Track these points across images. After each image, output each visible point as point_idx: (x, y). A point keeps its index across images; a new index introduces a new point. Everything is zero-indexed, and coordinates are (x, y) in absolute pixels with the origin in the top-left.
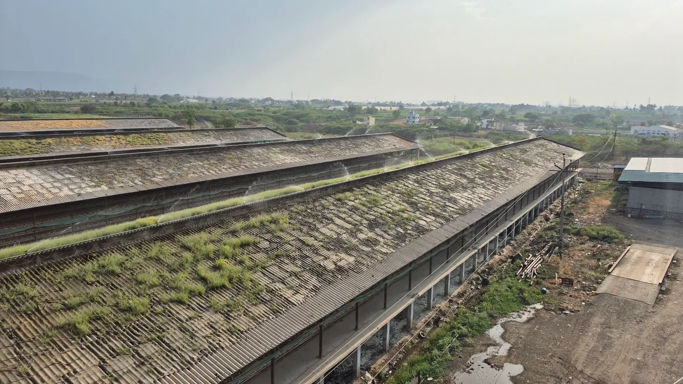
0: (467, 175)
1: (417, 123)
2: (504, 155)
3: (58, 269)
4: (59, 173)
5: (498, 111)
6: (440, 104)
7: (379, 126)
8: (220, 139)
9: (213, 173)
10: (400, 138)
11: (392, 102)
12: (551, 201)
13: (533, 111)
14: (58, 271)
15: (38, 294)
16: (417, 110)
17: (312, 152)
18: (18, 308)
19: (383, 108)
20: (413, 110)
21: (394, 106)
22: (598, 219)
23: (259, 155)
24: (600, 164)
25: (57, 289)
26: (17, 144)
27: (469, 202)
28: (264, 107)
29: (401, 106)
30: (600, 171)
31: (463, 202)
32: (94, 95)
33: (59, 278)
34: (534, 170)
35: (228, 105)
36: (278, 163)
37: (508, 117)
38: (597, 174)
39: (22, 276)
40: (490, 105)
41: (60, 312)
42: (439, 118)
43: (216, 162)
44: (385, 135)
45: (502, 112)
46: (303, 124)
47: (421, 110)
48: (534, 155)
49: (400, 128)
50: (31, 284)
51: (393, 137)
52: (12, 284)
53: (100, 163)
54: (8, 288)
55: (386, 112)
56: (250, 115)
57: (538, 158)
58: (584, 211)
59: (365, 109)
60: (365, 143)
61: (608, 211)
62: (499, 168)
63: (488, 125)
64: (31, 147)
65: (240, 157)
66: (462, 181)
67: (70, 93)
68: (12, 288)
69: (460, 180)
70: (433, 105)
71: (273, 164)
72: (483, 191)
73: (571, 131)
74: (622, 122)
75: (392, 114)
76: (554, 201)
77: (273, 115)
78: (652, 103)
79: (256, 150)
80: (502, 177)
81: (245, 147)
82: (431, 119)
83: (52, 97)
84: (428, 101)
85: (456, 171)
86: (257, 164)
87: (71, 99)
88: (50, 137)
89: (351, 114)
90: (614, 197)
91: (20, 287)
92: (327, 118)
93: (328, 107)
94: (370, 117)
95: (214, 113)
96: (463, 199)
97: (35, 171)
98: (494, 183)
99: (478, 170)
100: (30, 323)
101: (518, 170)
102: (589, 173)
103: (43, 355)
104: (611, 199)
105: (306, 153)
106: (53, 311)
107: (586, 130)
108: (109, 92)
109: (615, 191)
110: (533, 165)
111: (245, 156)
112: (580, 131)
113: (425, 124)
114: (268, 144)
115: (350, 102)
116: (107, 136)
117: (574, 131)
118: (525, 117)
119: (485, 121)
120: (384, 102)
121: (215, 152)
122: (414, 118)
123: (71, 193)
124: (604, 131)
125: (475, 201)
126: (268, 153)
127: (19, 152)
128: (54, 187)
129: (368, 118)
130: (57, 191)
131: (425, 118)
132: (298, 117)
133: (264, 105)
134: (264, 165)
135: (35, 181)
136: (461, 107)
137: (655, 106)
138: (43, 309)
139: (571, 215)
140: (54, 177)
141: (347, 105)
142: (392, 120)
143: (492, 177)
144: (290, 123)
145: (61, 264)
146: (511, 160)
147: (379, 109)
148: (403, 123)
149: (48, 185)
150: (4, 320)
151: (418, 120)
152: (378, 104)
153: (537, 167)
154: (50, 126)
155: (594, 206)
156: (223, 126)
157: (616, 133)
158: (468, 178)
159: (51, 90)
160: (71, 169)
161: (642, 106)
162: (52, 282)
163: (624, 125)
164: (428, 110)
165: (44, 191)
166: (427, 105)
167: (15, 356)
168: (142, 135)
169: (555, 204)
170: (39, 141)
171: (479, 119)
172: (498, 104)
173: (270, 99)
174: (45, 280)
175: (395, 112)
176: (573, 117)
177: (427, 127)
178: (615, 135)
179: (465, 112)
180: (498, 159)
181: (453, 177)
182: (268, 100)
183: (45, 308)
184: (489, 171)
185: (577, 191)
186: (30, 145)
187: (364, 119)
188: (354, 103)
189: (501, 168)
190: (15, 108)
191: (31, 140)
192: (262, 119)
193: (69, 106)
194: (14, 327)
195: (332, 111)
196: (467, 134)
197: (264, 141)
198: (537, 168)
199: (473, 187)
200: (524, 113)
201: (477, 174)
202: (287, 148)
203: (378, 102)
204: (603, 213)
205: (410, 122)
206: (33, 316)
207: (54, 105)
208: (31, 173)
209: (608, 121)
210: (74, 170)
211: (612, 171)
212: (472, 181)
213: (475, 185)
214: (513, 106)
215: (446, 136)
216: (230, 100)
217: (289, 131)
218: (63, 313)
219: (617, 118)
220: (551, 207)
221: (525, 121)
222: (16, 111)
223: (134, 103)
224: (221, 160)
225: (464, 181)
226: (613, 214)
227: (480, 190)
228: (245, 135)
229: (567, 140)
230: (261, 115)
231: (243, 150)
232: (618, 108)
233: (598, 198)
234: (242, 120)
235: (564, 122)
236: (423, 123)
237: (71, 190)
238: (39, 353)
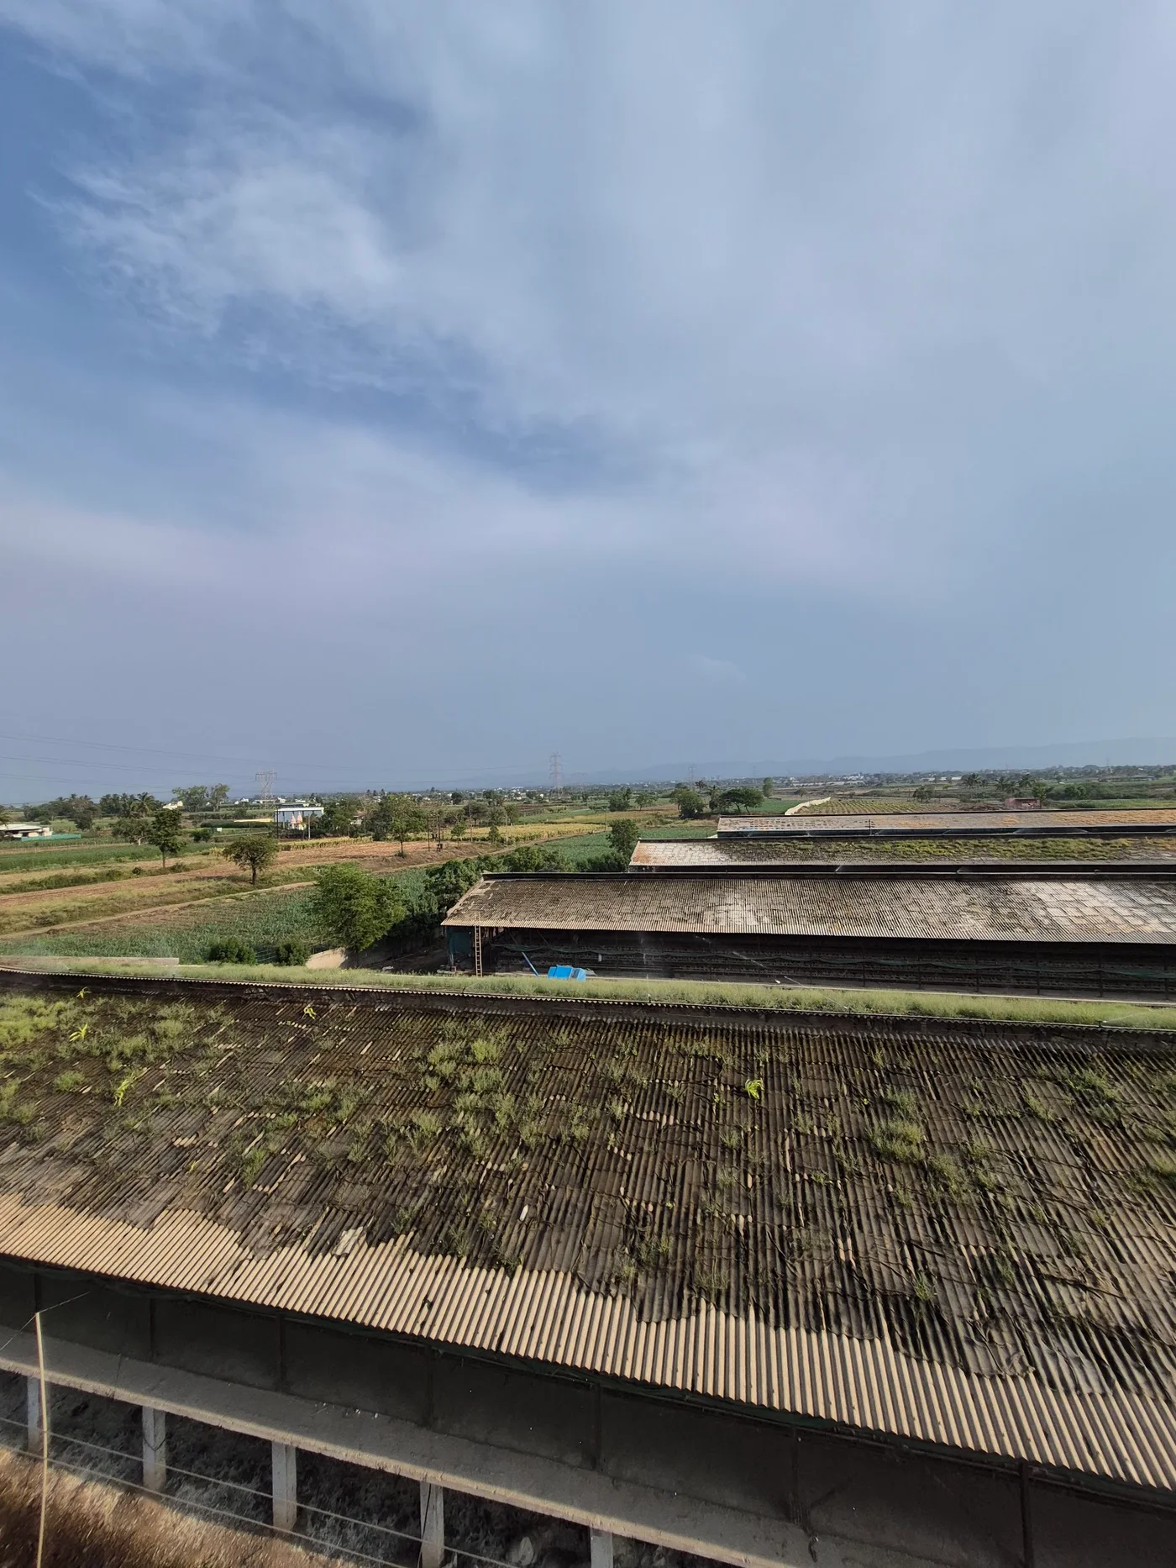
4: (1141, 895)
14: (1156, 1071)
15: (1119, 1098)
18: (1087, 1110)
25: (1155, 1103)
26: (1073, 844)
33: (1157, 1083)
39: (1093, 1059)
41: (1161, 1147)
50: (1107, 1076)
52: (1078, 1068)
64: (1093, 850)
67: (1155, 768)
68: (1077, 1073)
87: (1157, 777)
88: (1125, 836)
91: (1089, 1075)
97: (1103, 888)
100: (1107, 1143)
103: (1132, 1211)
106: (1149, 1140)
123: (1164, 930)
127: (1076, 855)
128: (1134, 916)
130: (1140, 922)
135: (1102, 902)
138: (1131, 1128)
140: (1134, 901)
149: (1125, 912)
150: (1063, 1121)
154: (1123, 820)
159: (1123, 764)
160: (1163, 891)
162: (1145, 1086)
165: (1117, 920)
167: (1084, 1188)
170: (1107, 842)
174: (1131, 1078)
183: (1134, 1128)
186: (1092, 847)
190: (1069, 793)
191: (1093, 840)
193: (1153, 787)
194: (1082, 1137)
206: (1111, 1132)
207: (1128, 786)
208: (1098, 891)
210: (1170, 893)
218: (1168, 1151)
222: (1071, 797)
237: (1165, 924)
238: (1125, 1204)
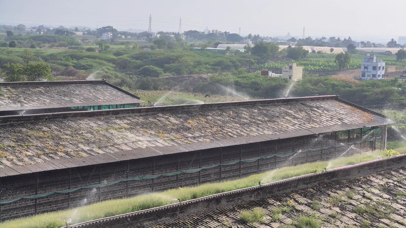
1: (380, 78)
7: (310, 81)
8: (19, 102)
9: (8, 163)
10: (351, 105)
11: (334, 38)
16: (381, 53)
17: (188, 129)
19: (317, 49)
20: (372, 53)
21: (337, 46)
23: (92, 133)
28: (100, 44)
29: (350, 45)
35: (35, 38)
36: (124, 147)
43: (13, 144)
44: (323, 99)
46: (168, 75)
47: (389, 53)
49: (350, 87)
51: (337, 103)
55: (323, 57)
56: (73, 57)
59: (284, 50)
60: (287, 114)
65: (57, 136)
71: (116, 150)
75: (334, 59)
77: (114, 57)
79: (84, 124)
81: (65, 117)
86: (86, 148)
89: (259, 58)
92: (214, 65)
93: (216, 45)
94: (294, 65)
95: (9, 53)
105: (178, 131)
111: (66, 135)
113: (396, 81)
114: (108, 113)
115: (257, 37)
120: (320, 37)
121: (12, 126)
122: (374, 68)
126: (107, 130)
129: (291, 68)
131: (396, 68)
132: (162, 63)
133: (99, 39)
134: (100, 152)
141: (251, 42)
142: (334, 71)
144: (146, 73)
147: (310, 51)
148: (355, 78)
151: (383, 72)
152: (309, 42)
156: (25, 77)
166: (399, 46)
173: (110, 29)
175: (339, 57)
177: (400, 86)
182: (109, 31)
187: (284, 69)
188: (265, 38)
192: (95, 64)
195: (223, 52)
197: (100, 107)
202: (141, 119)
203: (309, 39)
205: (369, 76)
217: (144, 87)
224: (22, 140)
228: (65, 95)
230: (94, 57)
231: (62, 122)
234: (60, 67)
236: (393, 78)
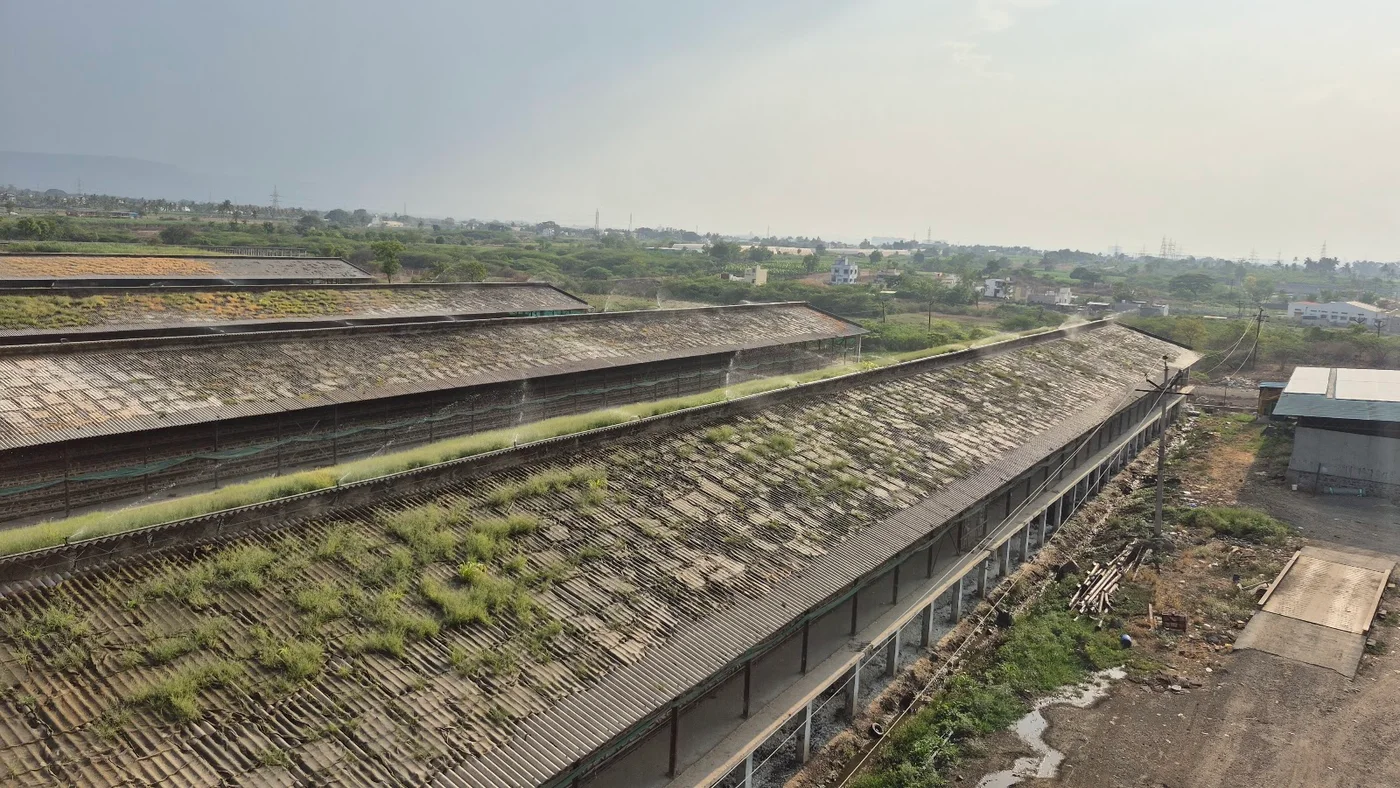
0: (967, 396)
1: (852, 283)
2: (1039, 356)
3: (132, 578)
4: (120, 369)
5: (1017, 263)
6: (899, 245)
7: (775, 285)
8: (451, 306)
9: (441, 375)
10: (822, 312)
11: (801, 237)
12: (1133, 452)
13: (1088, 266)
14: (132, 582)
15: (90, 631)
16: (855, 255)
17: (643, 338)
18: (48, 661)
19: (783, 249)
20: (844, 255)
21: (805, 246)
22: (1229, 493)
23: (534, 341)
24: (1228, 378)
25: (131, 621)
26: (31, 304)
27: (974, 452)
28: (540, 241)
29: (819, 246)
30: (1230, 392)
31: (960, 452)
32: (189, 207)
33: (134, 595)
34: (1100, 388)
35: (466, 234)
36: (573, 358)
37: (1038, 275)
38: (1225, 398)
39: (57, 591)
40: (1000, 249)
41: (137, 671)
42: (897, 274)
43: (445, 354)
44: (792, 306)
45: (1025, 265)
46: (617, 277)
47: (861, 255)
48: (1099, 357)
49: (820, 292)
50: (75, 609)
51: (807, 310)
52: (36, 609)
53: (207, 351)
54: (27, 616)
55: (790, 258)
56: (510, 256)
57: (1109, 363)
58: (1202, 475)
59: (746, 250)
60: (752, 322)
61: (1252, 477)
62: (1030, 382)
63: (997, 291)
64: (59, 313)
65: (496, 345)
66: (956, 408)
67: (139, 202)
68: (35, 617)
69: (952, 405)
70: (885, 247)
71: (563, 361)
72: (1001, 429)
73: (1167, 307)
74: (1270, 292)
75: (801, 262)
76: (1139, 451)
77: (558, 257)
78: (1330, 256)
79: (528, 332)
80: (1039, 401)
81: (505, 323)
82: (881, 276)
83: (101, 209)
84: (874, 239)
85: (943, 386)
86: (529, 359)
87: (141, 214)
88: (101, 292)
89: (719, 259)
90: (1262, 448)
91: (53, 615)
92: (669, 267)
93: (671, 245)
94: (758, 268)
95: (436, 250)
96: (960, 446)
97: (71, 363)
98: (1021, 413)
99: (988, 385)
100: (73, 693)
101: (1069, 387)
102: (1208, 396)
103: (102, 762)
104: (1256, 451)
105: (631, 339)
106: (123, 668)
107: (1197, 307)
108: (220, 201)
109: (1262, 434)
110: (1099, 377)
111: (506, 343)
112: (1185, 309)
115: (716, 236)
116: (219, 293)
117: (1173, 308)
118: (1072, 276)
119: (991, 284)
120: (786, 236)
121: (444, 333)
122: (846, 272)
123: (145, 412)
124: (1235, 310)
125: (985, 450)
126: (552, 338)
127: (35, 321)
128: (109, 398)
129: (754, 270)
130: (117, 406)
131: (870, 272)
132: (610, 263)
133: (540, 236)
134: (545, 363)
135: (70, 385)
136: (941, 253)
137: (1336, 261)
138: (102, 663)
139: (1175, 482)
140: (110, 378)
141: (709, 242)
142: (801, 275)
143: (1016, 400)
144: (593, 275)
145: (137, 567)
146: (1054, 366)
147: (775, 252)
148: (825, 282)
149: (99, 395)
150: (18, 686)
151: (855, 276)
152: (774, 242)
153: (1107, 381)
154: (98, 269)
155: (1221, 465)
156: (457, 278)
157: (1260, 316)
158: (968, 402)
159: (100, 194)
160: (145, 361)
161: (1308, 262)
162: (120, 605)
163: (1275, 299)
164: (876, 257)
165: (90, 407)
166: (872, 247)
167: (43, 764)
168: (291, 292)
169: (1142, 459)
170: (77, 300)
171: (979, 277)
172: (1017, 248)
173: (551, 225)
174: (104, 600)
175: (807, 258)
176: (1170, 278)
178: (1259, 320)
179: (950, 263)
180: (1027, 363)
181: (939, 399)
182: (548, 227)
183: (106, 662)
184: (1010, 387)
185: (1184, 432)
186: (57, 309)
187: (746, 272)
188: (725, 237)
189: (1033, 381)
190: (25, 230)
191: (60, 298)
192: (535, 264)
193: (136, 227)
194: (41, 700)
195: (679, 253)
196: (955, 308)
197: (543, 313)
198: (1107, 385)
199: (981, 421)
200: (1070, 267)
201: (987, 394)
202: (591, 327)
203: (774, 238)
204: (1241, 481)
205: (840, 280)
206: (79, 679)
207: (105, 225)
208: (64, 368)
209: (1240, 288)
210: (153, 364)
211: (1256, 394)
212: (976, 407)
213: (983, 417)
214: (1047, 254)
215: (912, 311)
216: (471, 223)
217: (592, 290)
218: (143, 672)
219: (1260, 283)
220: (1133, 464)
221: (1072, 285)
222: (26, 235)
223: (271, 224)
224: (455, 349)
225: (961, 407)
226: (1261, 482)
227: (994, 428)
228: (502, 299)
229: (1159, 327)
230: (535, 257)
231: (501, 330)
232: (1261, 262)
233: (1228, 449)
234: (495, 266)
235: (1152, 288)
236: (865, 283)
237: (146, 405)
238: (94, 760)
